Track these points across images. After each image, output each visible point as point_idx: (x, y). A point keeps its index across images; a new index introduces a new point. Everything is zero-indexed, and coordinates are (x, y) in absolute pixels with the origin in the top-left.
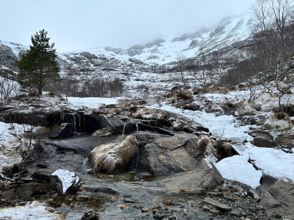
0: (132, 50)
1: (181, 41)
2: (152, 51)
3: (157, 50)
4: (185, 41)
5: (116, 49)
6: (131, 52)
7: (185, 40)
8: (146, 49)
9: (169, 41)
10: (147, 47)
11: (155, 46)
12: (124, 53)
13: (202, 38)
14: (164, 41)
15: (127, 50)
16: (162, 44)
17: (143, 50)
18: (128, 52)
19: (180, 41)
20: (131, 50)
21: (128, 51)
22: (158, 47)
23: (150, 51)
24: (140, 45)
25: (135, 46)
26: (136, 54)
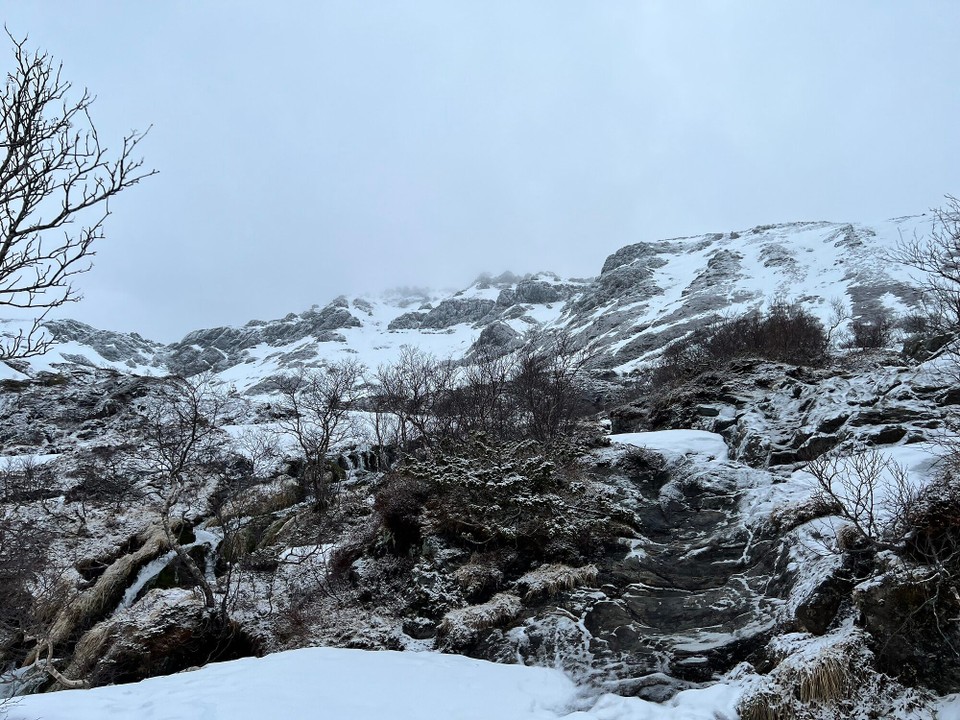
0: (196, 347)
1: (431, 330)
2: (285, 359)
3: (315, 354)
4: (449, 332)
5: (111, 335)
6: (185, 355)
7: (451, 328)
8: (262, 350)
9: (377, 324)
10: (271, 342)
11: (310, 339)
12: (150, 357)
13: (529, 320)
14: (356, 323)
15: (174, 346)
16: (341, 331)
17: (246, 353)
18: (174, 356)
19: (426, 330)
20: (187, 348)
21: (173, 352)
22: (320, 343)
23: (277, 358)
24: (237, 333)
25: (212, 332)
26: (208, 368)
